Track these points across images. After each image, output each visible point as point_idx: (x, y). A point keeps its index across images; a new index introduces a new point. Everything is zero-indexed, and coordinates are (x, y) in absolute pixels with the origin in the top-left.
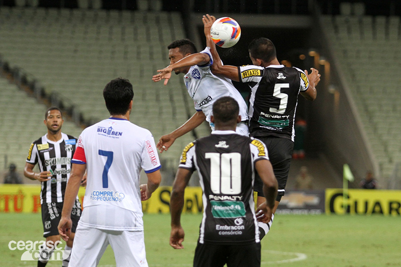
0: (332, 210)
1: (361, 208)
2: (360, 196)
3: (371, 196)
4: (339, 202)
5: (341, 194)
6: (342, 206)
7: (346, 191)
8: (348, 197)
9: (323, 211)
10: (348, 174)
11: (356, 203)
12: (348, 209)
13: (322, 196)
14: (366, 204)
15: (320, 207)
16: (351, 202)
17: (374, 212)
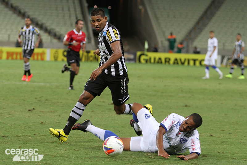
0: (140, 61)
1: (152, 61)
2: (152, 55)
3: (157, 55)
4: (143, 58)
5: (143, 54)
6: (144, 60)
7: (146, 53)
8: (147, 55)
9: (135, 61)
10: (146, 46)
11: (150, 59)
12: (147, 61)
13: (135, 55)
14: (155, 59)
15: (134, 60)
16: (148, 58)
17: (158, 62)
